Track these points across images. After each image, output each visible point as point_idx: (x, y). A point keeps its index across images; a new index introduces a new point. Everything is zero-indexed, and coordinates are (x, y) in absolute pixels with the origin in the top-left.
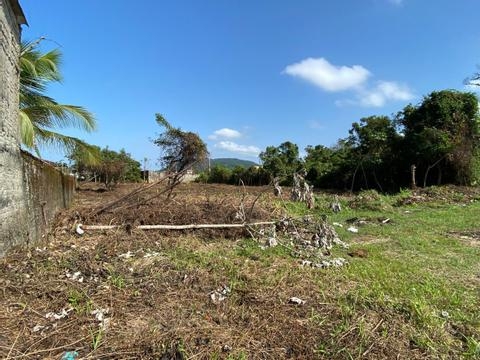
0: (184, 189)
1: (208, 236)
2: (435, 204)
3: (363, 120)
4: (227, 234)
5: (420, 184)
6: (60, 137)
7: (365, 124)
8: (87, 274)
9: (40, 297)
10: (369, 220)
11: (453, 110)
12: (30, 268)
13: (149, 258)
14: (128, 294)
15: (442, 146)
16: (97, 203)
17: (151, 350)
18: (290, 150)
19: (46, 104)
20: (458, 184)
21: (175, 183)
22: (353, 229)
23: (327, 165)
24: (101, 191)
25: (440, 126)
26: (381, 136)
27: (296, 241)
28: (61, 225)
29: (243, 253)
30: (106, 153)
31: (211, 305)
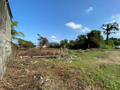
0: (44, 49)
1: (48, 58)
2: (92, 52)
3: (80, 35)
4: (52, 58)
5: (90, 48)
6: (17, 38)
7: (80, 36)
8: (24, 64)
9: (16, 68)
10: (79, 55)
11: (96, 34)
12: (14, 63)
13: (36, 62)
14: (32, 68)
15: (94, 41)
16: (24, 52)
17: (36, 74)
18: (66, 41)
19: (14, 32)
20: (97, 48)
21: (41, 48)
22: (76, 56)
23: (73, 44)
24: (25, 50)
25: (94, 37)
26: (83, 39)
27: (64, 59)
28: (17, 57)
29: (54, 61)
30: (26, 41)
31: (47, 69)
